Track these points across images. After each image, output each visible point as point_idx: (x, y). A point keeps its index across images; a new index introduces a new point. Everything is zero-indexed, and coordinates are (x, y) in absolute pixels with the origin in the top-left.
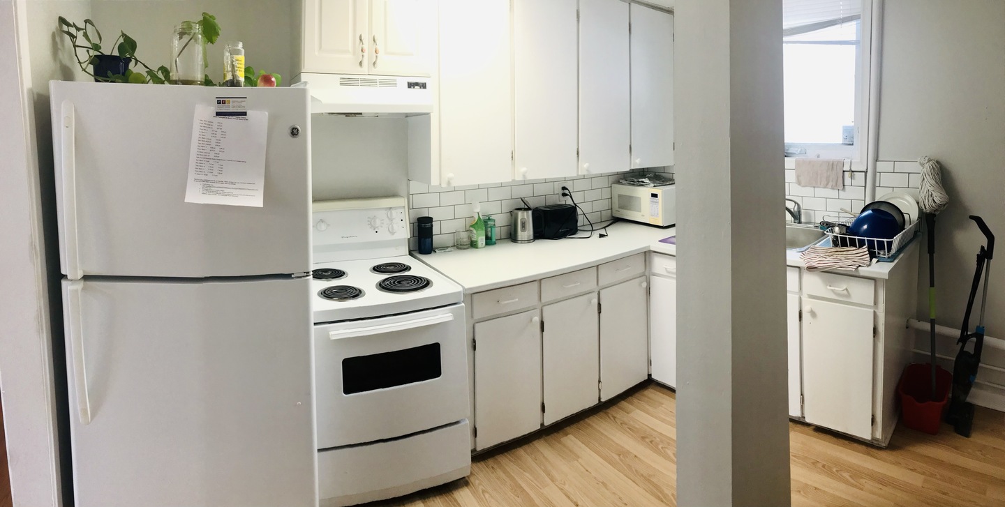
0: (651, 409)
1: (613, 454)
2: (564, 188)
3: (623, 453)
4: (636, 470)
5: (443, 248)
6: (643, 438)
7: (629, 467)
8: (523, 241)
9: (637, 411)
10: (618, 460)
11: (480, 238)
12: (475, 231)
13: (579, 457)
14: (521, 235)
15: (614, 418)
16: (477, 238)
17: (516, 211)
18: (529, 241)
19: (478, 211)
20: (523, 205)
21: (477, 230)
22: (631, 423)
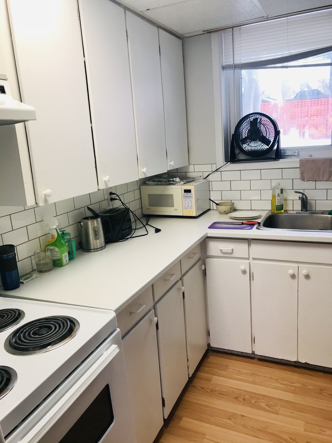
0: (224, 373)
1: (225, 420)
2: (111, 194)
3: (231, 416)
4: (252, 427)
5: (28, 275)
6: (236, 398)
7: (244, 426)
8: (97, 250)
9: (215, 377)
10: (232, 424)
11: (63, 255)
12: (57, 249)
13: (204, 435)
14: (94, 242)
15: (203, 388)
16: (61, 256)
17: (85, 221)
18: (102, 248)
19: (55, 227)
20: (89, 214)
21: (59, 248)
22: (217, 388)
